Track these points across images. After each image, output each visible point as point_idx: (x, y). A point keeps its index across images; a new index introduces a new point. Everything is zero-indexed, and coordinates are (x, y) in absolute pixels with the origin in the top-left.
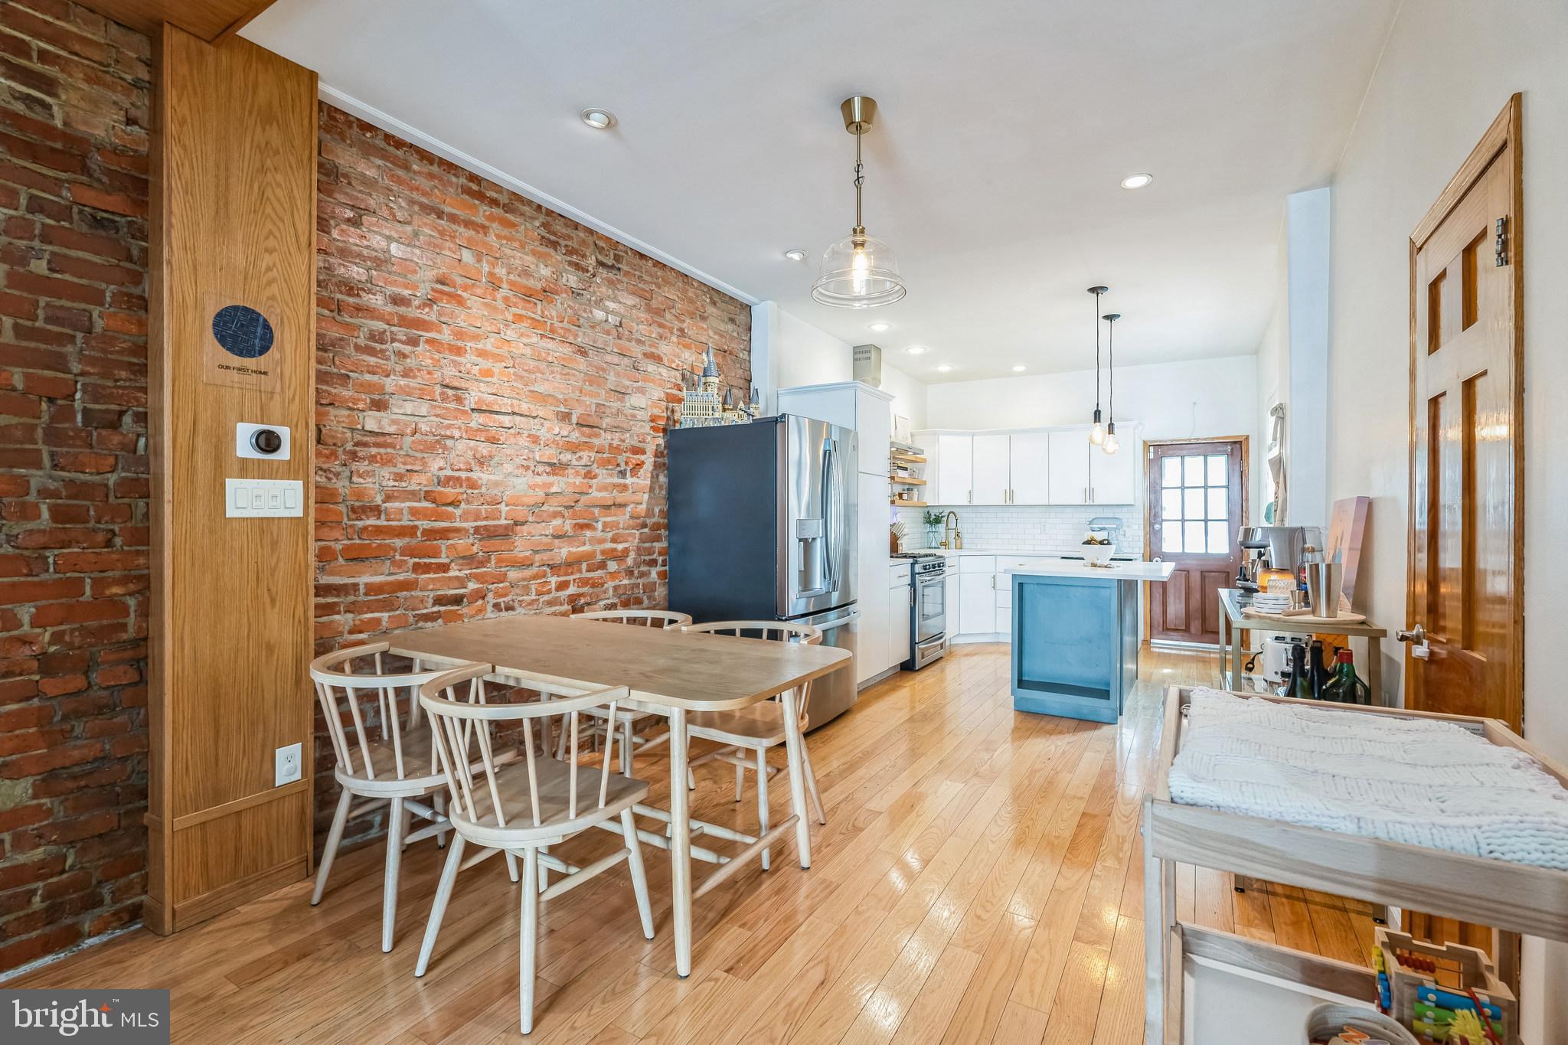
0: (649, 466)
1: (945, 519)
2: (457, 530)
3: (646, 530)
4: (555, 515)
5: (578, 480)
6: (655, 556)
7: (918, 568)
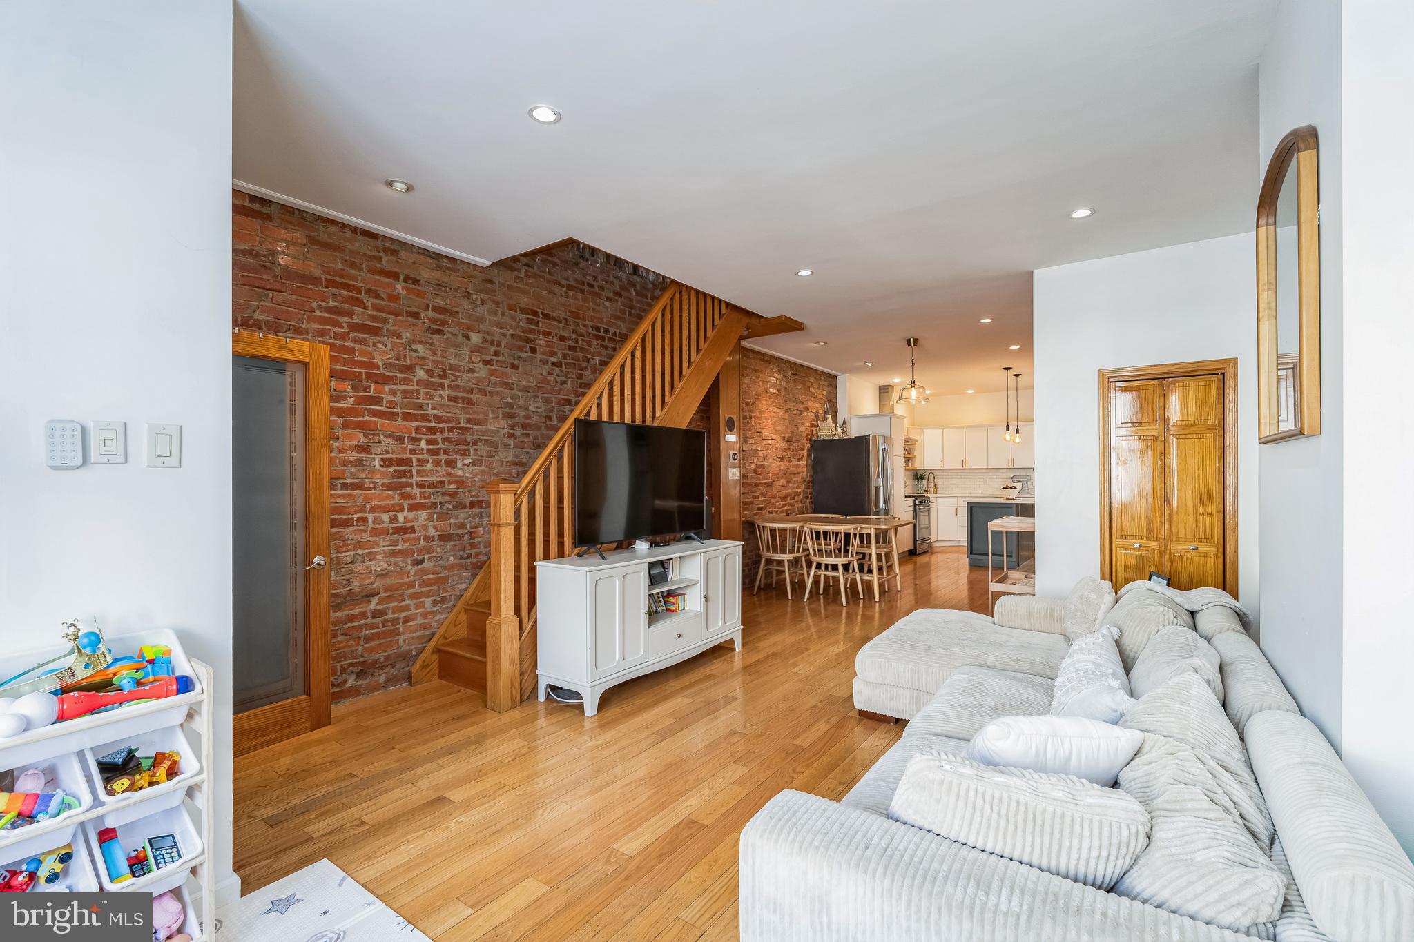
0: (806, 456)
1: (927, 477)
2: (761, 484)
3: (806, 484)
4: (782, 477)
5: (788, 464)
6: (808, 495)
7: (917, 502)
